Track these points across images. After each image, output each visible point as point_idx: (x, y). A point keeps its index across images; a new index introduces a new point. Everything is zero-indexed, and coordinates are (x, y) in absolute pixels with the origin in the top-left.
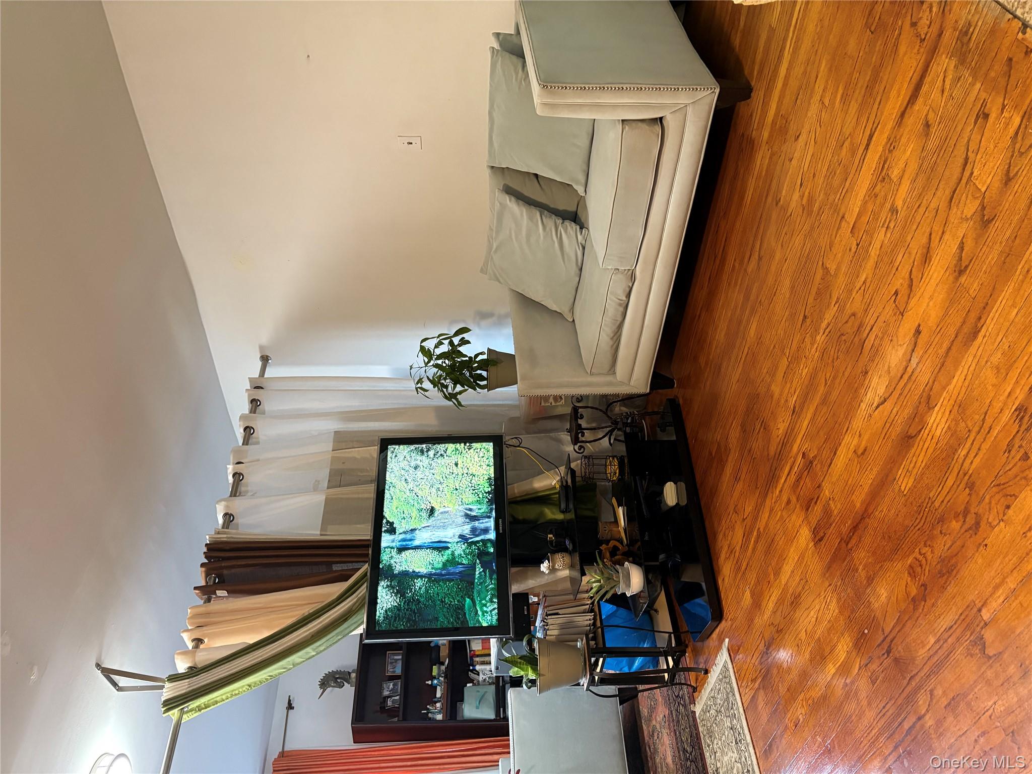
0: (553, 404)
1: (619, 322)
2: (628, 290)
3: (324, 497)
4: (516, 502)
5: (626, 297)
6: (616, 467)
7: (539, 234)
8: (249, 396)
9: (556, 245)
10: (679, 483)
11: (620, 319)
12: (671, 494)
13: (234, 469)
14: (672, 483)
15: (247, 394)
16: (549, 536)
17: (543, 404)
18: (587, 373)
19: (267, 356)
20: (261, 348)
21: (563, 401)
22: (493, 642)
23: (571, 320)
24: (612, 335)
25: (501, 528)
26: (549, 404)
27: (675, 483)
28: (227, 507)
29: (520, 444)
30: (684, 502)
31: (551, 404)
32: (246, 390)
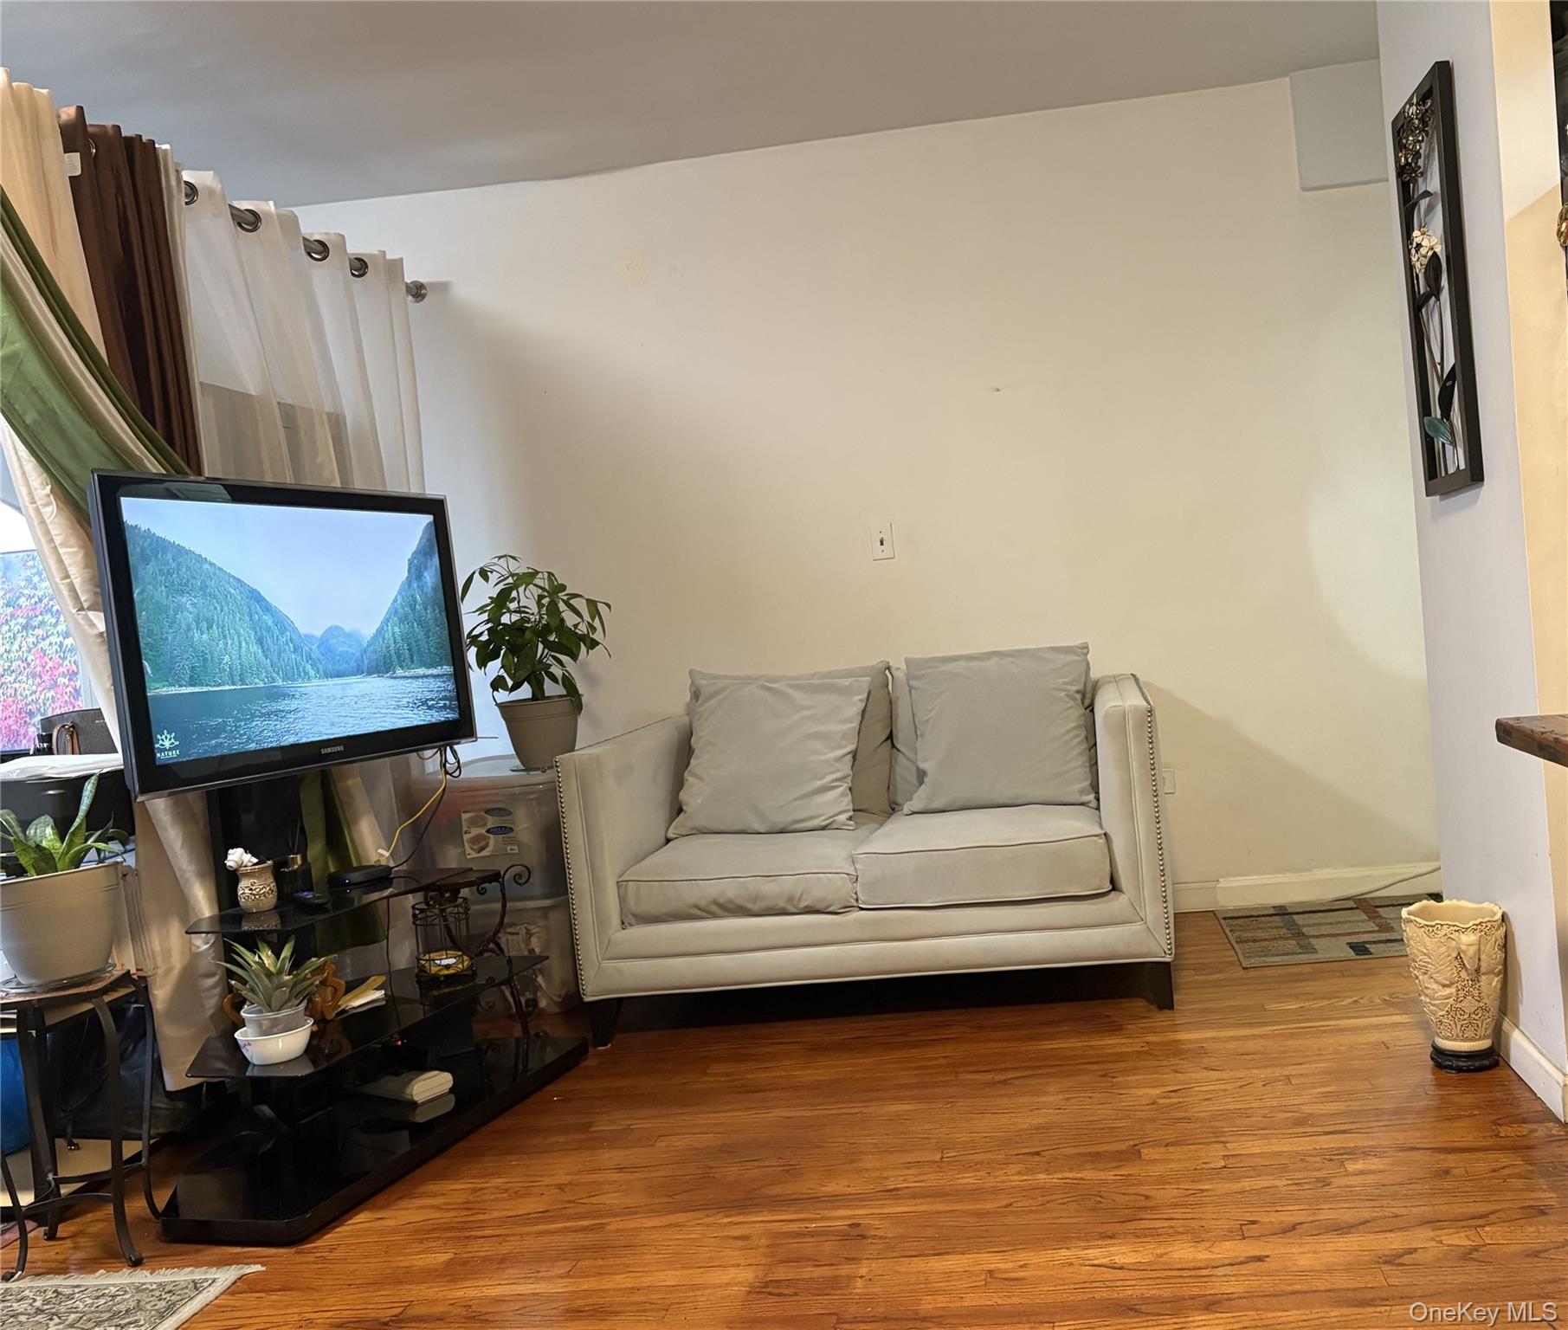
0: (466, 837)
1: (750, 906)
2: (821, 906)
3: (253, 393)
4: (326, 782)
5: (806, 907)
6: (460, 966)
7: (825, 754)
8: (371, 256)
9: (818, 783)
10: (452, 1097)
11: (755, 907)
12: (431, 1086)
13: (269, 214)
14: (450, 1084)
15: (376, 252)
16: (299, 857)
17: (465, 816)
18: (620, 877)
19: (423, 297)
20: (443, 287)
21: (475, 855)
22: (113, 761)
23: (670, 835)
24: (722, 900)
25: (329, 750)
26: (465, 829)
27: (451, 1090)
28: (211, 192)
29: (451, 775)
30: (421, 1117)
31: (466, 833)
32: (384, 252)
